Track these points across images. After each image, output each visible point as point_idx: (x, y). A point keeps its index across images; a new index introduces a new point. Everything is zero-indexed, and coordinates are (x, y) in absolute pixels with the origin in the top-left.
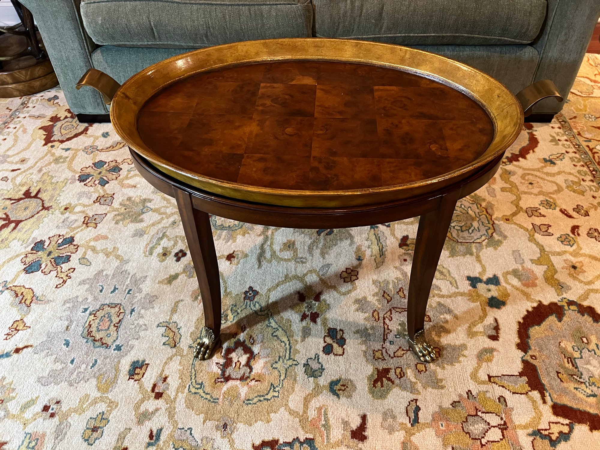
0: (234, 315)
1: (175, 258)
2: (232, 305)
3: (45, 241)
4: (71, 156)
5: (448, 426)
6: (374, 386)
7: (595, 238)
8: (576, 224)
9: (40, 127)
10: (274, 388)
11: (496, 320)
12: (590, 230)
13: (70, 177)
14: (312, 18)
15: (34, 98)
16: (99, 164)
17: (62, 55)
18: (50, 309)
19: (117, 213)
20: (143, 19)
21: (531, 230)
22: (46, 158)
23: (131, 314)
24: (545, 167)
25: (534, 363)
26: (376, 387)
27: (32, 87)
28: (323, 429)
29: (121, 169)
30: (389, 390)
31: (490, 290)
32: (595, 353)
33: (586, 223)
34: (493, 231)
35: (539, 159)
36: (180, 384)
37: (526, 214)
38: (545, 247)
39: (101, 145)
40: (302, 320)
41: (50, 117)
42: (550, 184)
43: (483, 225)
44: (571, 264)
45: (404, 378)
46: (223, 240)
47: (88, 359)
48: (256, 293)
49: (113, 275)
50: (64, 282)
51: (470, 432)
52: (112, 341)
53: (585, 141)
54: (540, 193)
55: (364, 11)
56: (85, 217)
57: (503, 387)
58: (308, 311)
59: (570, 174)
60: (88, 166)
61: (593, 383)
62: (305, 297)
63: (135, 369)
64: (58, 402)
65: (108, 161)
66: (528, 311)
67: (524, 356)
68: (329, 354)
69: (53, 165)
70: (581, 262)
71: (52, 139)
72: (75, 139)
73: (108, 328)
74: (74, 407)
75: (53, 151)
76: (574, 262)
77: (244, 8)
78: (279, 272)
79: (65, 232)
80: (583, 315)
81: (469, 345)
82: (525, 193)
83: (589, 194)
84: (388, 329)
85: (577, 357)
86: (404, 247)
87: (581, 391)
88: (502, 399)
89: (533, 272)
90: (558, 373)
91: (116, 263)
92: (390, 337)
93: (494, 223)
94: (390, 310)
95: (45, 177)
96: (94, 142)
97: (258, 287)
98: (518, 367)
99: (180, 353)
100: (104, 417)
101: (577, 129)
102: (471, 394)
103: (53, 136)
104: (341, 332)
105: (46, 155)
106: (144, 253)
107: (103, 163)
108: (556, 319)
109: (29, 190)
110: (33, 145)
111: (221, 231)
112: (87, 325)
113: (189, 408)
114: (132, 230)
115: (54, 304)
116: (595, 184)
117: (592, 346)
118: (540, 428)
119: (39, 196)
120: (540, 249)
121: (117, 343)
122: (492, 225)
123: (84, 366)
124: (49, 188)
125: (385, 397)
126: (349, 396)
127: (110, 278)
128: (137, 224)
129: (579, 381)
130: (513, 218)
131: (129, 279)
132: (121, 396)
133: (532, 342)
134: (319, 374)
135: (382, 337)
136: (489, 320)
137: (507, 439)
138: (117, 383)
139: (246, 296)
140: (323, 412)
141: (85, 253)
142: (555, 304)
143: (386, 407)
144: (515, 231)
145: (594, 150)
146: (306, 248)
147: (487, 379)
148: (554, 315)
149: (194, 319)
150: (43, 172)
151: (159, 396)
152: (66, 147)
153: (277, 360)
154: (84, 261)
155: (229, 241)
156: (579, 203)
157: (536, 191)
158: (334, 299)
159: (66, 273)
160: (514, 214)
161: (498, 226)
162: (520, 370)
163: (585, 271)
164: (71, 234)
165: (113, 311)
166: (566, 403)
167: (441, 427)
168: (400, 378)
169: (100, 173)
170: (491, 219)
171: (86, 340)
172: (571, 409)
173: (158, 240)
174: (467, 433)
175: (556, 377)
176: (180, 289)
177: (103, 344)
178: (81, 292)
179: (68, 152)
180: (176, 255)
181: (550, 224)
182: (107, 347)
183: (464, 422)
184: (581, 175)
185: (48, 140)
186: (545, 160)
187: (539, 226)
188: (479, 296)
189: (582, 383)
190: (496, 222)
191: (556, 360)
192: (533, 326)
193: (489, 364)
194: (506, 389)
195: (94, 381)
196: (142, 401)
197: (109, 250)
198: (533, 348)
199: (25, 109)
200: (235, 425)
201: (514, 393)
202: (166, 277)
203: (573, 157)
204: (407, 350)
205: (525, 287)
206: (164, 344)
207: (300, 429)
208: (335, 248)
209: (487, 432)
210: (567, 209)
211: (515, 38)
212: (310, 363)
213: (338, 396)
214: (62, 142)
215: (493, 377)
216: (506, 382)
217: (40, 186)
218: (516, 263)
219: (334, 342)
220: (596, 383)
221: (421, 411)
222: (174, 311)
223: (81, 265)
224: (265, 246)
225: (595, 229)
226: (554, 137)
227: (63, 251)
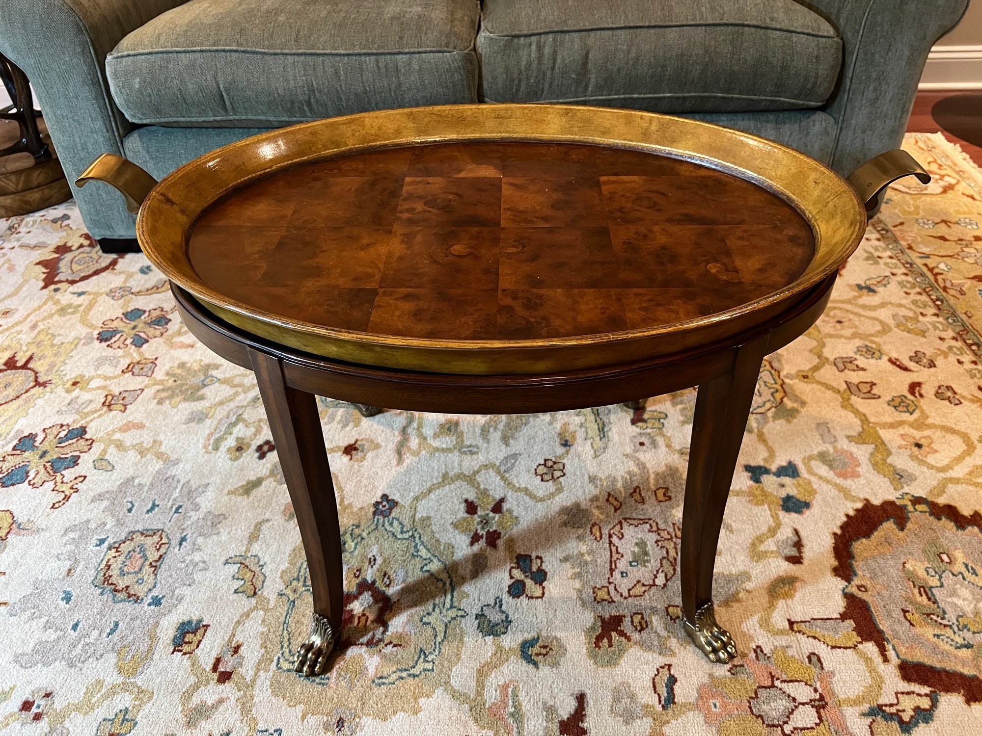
0: (356, 541)
1: (257, 454)
2: (353, 525)
3: (36, 435)
4: (86, 303)
5: (724, 706)
6: (597, 645)
7: (949, 399)
8: (917, 380)
9: (38, 261)
10: (426, 656)
11: (796, 532)
12: (939, 388)
13: (84, 335)
14: (477, 72)
15: (29, 219)
16: (133, 315)
17: (75, 141)
18: (41, 543)
19: (161, 387)
20: (206, 80)
21: (845, 392)
22: (45, 307)
23: (180, 544)
24: (860, 297)
25: (865, 598)
26: (600, 648)
27: (27, 203)
28: (511, 720)
29: (170, 320)
30: (621, 652)
31: (783, 486)
32: (964, 579)
33: (932, 378)
34: (782, 394)
35: (850, 286)
36: (263, 655)
37: (835, 368)
38: (868, 416)
39: (137, 286)
40: (472, 544)
41: (55, 246)
42: (870, 322)
43: (766, 385)
44: (912, 441)
45: (647, 631)
46: (338, 423)
47: (104, 620)
48: (394, 504)
49: (152, 484)
50: (67, 498)
51: (763, 714)
52: (146, 590)
53: (921, 257)
54: (855, 336)
55: (559, 61)
56: (106, 396)
57: (815, 638)
58: (483, 528)
59: (900, 305)
60: (114, 318)
61: (965, 626)
62: (477, 507)
63: (184, 634)
64: (47, 695)
65: (147, 309)
66: (847, 516)
67: (847, 586)
68: (518, 597)
69: (56, 317)
70: (929, 437)
71: (56, 279)
72: (95, 277)
73: (140, 570)
74: (76, 702)
75: (57, 297)
76: (918, 437)
77: (367, 59)
78: (433, 469)
79: (72, 420)
80: (939, 519)
81: (753, 573)
82: (831, 336)
83: (933, 334)
84: (618, 553)
85: (934, 585)
86: (640, 424)
87: (946, 640)
88: (814, 658)
89: (851, 454)
90: (905, 612)
91: (158, 465)
92: (622, 565)
93: (784, 382)
94: (620, 523)
95: (42, 337)
96: (125, 282)
97: (398, 495)
98: (838, 605)
99: (263, 605)
100: (127, 717)
101: (906, 240)
102: (762, 651)
103: (58, 274)
104: (539, 561)
105: (45, 303)
106: (205, 447)
107: (139, 313)
108: (894, 526)
109: (14, 357)
110: (24, 289)
111: (335, 410)
112: (102, 566)
113: (277, 695)
114: (186, 413)
115: (48, 534)
116: (941, 319)
117: (958, 567)
118: (880, 702)
119: (30, 365)
120: (861, 420)
121: (155, 593)
122: (782, 386)
123: (95, 633)
124: (49, 352)
125: (616, 664)
126: (555, 664)
127: (146, 489)
128: (193, 404)
129: (940, 624)
130: (815, 374)
131: (178, 490)
132: (158, 681)
133: (859, 566)
134: (503, 630)
135: (608, 565)
136: (785, 533)
137: (826, 723)
138: (152, 659)
139: (377, 509)
140: (510, 693)
141: (105, 451)
142: (892, 503)
143: (619, 680)
144: (818, 393)
145: (936, 271)
146: (478, 430)
147: (788, 627)
148: (892, 520)
149: (289, 549)
150: (38, 329)
151: (225, 677)
152: (80, 290)
153: (431, 610)
154: (102, 463)
155: (347, 425)
156: (919, 349)
157: (848, 332)
158: (526, 509)
159: (71, 484)
160: (816, 368)
161: (791, 387)
162: (842, 610)
163: (936, 451)
164: (83, 423)
165: (150, 541)
166: (922, 661)
167: (714, 709)
168: (640, 631)
169: (134, 328)
170: (779, 377)
171: (100, 590)
172: (931, 669)
173: (228, 427)
174: (757, 717)
175: (903, 619)
176: (264, 501)
177: (129, 597)
178: (95, 513)
179: (83, 297)
180: (259, 448)
181: (875, 381)
182: (137, 600)
183: (752, 698)
184: (919, 306)
185: (49, 281)
186: (860, 287)
187: (857, 386)
188: (765, 494)
189: (945, 626)
190: (787, 381)
191: (900, 591)
192: (858, 539)
193: (789, 601)
194: (820, 641)
195: (112, 658)
196: (196, 687)
197: (145, 445)
198: (860, 573)
199: (14, 235)
200: (358, 720)
201: (833, 647)
202: (240, 484)
203: (903, 281)
204: (651, 586)
205: (841, 479)
206: (236, 592)
207: (471, 722)
208: (525, 430)
209: (792, 713)
210: (900, 358)
211: (796, 97)
212: (486, 613)
213: (535, 664)
214: (73, 282)
215: (797, 622)
216: (818, 629)
217: (33, 349)
218: (824, 442)
219: (526, 577)
220: (969, 626)
221: (678, 684)
222: (254, 537)
223: (96, 471)
224: (409, 430)
225: (947, 387)
226: (871, 253)
227: (67, 450)
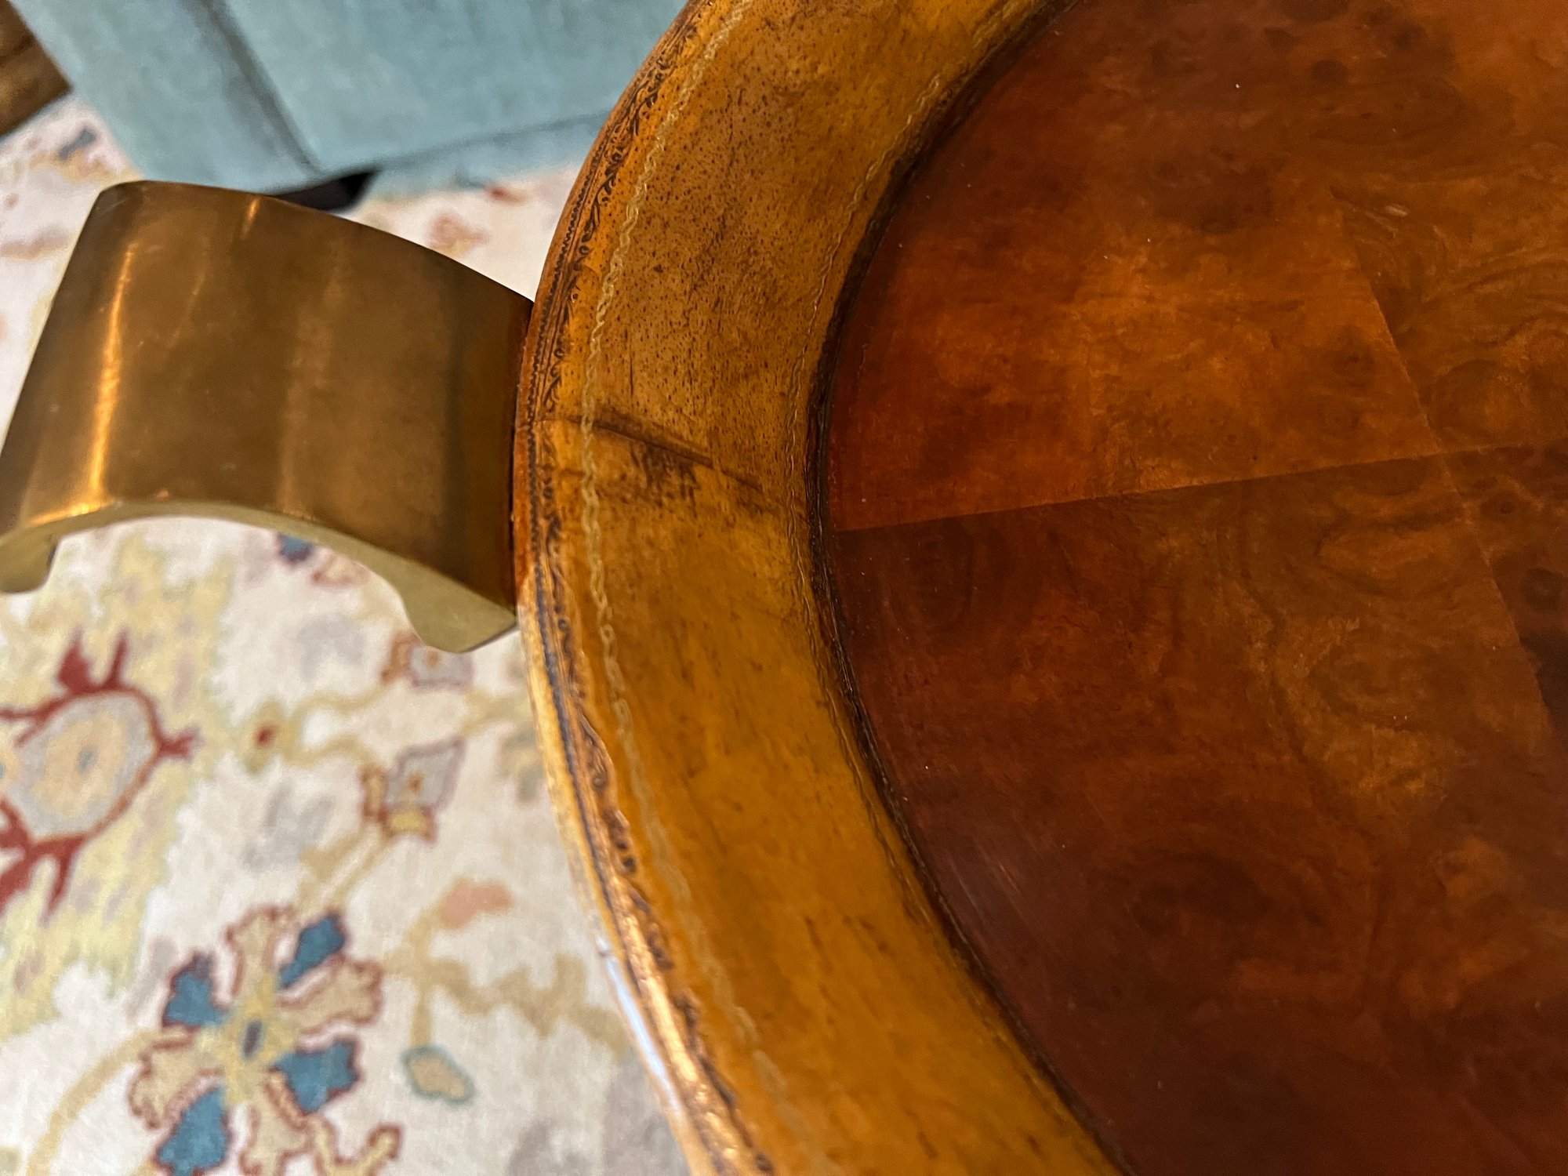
3: (212, 960)
13: (241, 545)
56: (364, 779)
79: (294, 884)
91: (601, 1067)
95: (131, 565)
109: (77, 646)
119: (128, 675)
124: (162, 622)
141: (422, 1016)
150: (117, 538)
154: (431, 1069)
159: (365, 1170)
164: (325, 896)
197: (535, 980)
217: (121, 616)
223: (421, 1103)
227: (314, 1016)
